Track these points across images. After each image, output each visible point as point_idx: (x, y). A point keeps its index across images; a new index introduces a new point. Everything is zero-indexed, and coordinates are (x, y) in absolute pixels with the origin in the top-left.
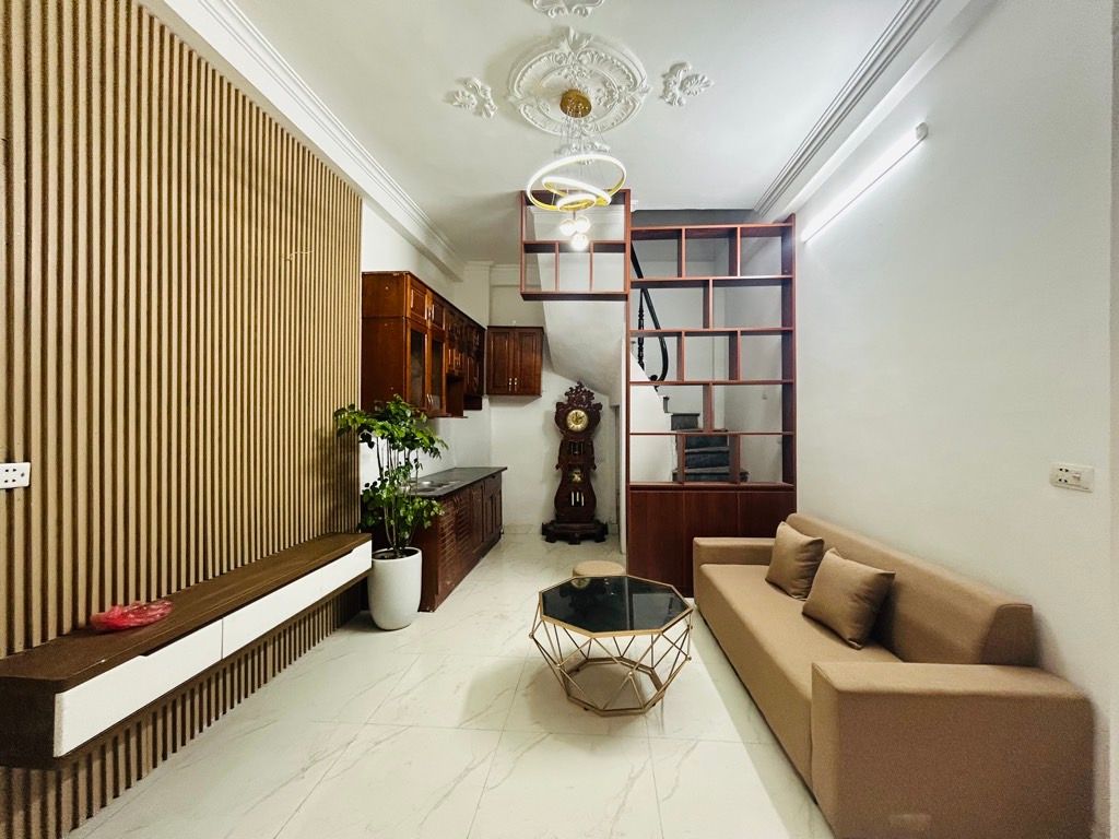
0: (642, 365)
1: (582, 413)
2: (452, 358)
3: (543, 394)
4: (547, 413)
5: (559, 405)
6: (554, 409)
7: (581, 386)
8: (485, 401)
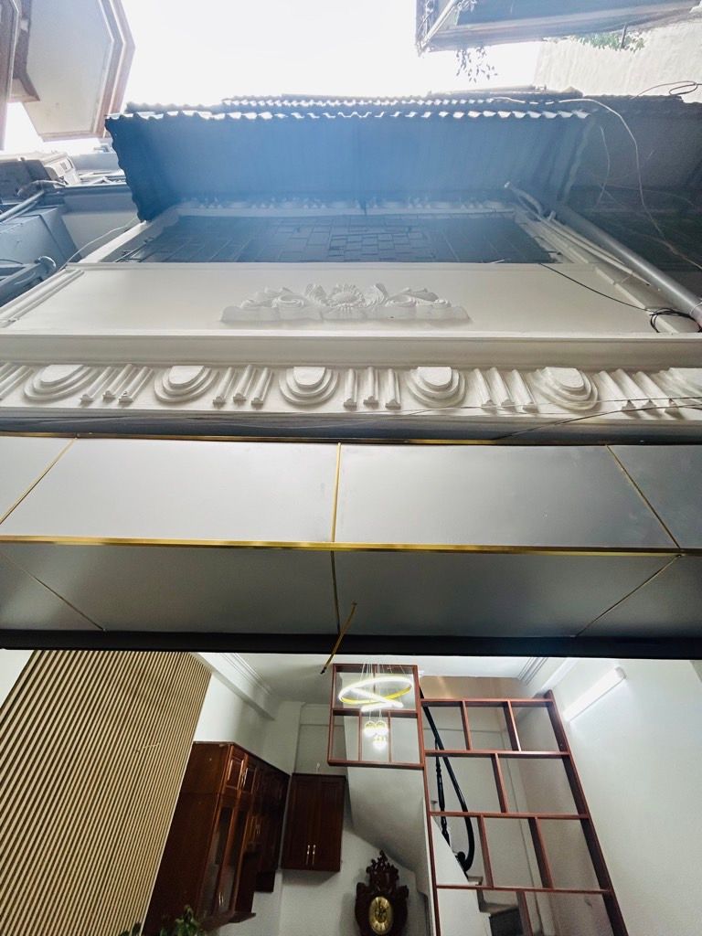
0: (446, 836)
1: (385, 902)
2: (254, 825)
3: (343, 867)
4: (346, 897)
5: (360, 886)
6: (353, 891)
7: (383, 859)
8: (278, 878)
